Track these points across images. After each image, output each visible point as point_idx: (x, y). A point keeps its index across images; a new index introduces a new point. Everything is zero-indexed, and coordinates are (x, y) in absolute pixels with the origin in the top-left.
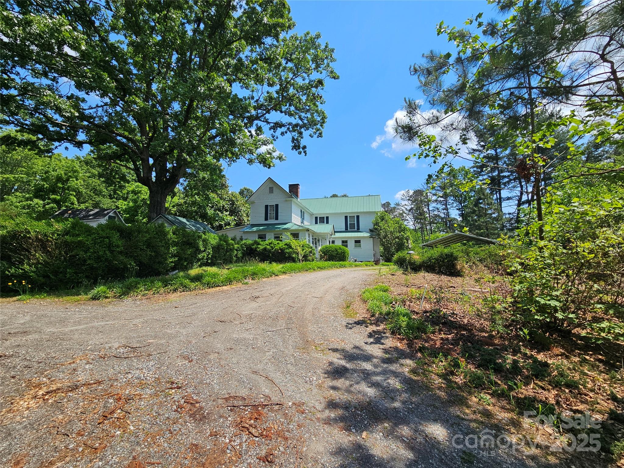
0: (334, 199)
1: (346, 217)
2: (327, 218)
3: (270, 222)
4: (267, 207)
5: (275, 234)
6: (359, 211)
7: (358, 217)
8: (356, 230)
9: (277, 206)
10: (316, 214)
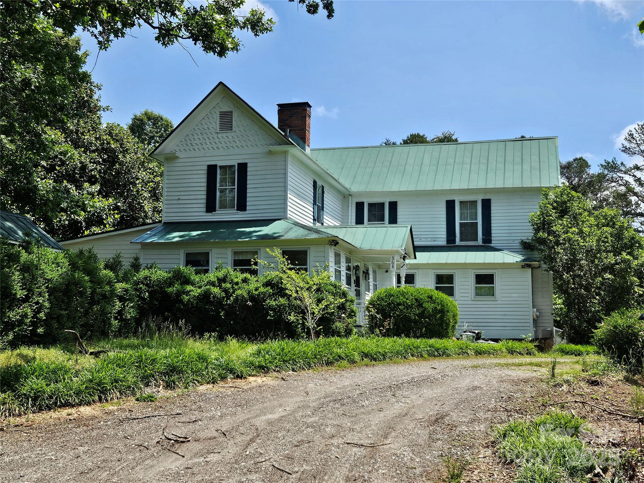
0: (414, 149)
1: (450, 205)
2: (393, 206)
3: (221, 215)
4: (212, 170)
5: (235, 253)
6: (491, 185)
7: (487, 204)
8: (480, 242)
9: (243, 167)
10: (360, 194)
